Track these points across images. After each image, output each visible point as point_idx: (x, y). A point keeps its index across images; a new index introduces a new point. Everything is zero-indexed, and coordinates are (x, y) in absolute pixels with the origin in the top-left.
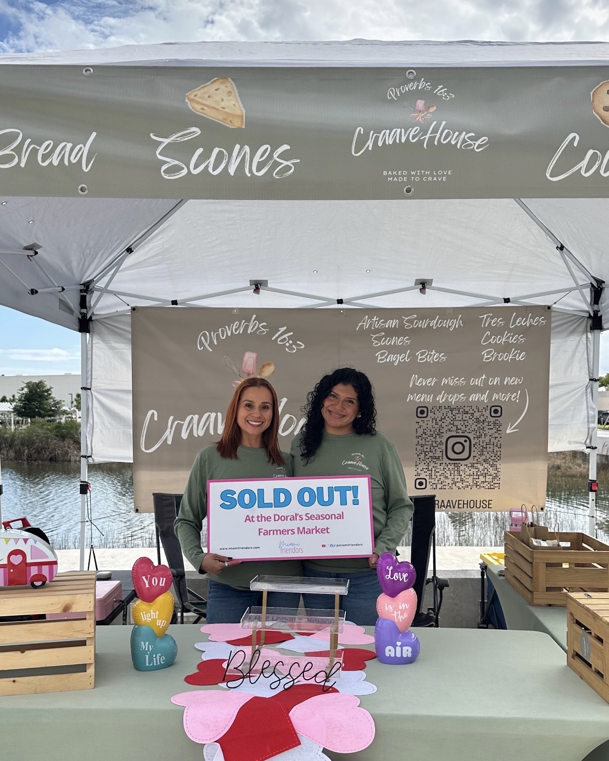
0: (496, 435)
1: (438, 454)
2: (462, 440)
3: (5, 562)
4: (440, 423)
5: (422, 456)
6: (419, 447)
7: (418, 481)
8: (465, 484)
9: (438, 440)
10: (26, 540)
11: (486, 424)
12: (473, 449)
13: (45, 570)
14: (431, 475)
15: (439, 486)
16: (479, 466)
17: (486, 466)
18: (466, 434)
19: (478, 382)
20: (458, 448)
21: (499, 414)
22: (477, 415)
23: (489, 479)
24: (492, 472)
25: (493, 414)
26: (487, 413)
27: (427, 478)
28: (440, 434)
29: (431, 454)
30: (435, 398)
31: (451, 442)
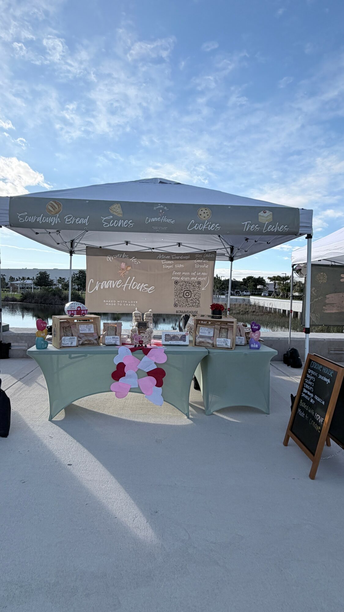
0: (199, 290)
1: (181, 296)
2: (188, 292)
3: (76, 309)
4: (182, 286)
5: (176, 296)
6: (175, 294)
7: (175, 304)
8: (189, 306)
9: (181, 291)
10: (81, 304)
11: (196, 287)
12: (192, 295)
13: (85, 312)
14: (179, 302)
15: (182, 306)
16: (194, 300)
17: (196, 300)
18: (190, 290)
19: (194, 274)
20: (187, 294)
21: (200, 284)
22: (193, 284)
23: (197, 304)
24: (198, 302)
25: (198, 284)
26: (196, 284)
27: (178, 303)
28: (182, 290)
29: (179, 296)
30: (180, 278)
31: (185, 292)
